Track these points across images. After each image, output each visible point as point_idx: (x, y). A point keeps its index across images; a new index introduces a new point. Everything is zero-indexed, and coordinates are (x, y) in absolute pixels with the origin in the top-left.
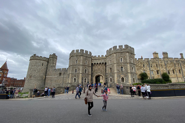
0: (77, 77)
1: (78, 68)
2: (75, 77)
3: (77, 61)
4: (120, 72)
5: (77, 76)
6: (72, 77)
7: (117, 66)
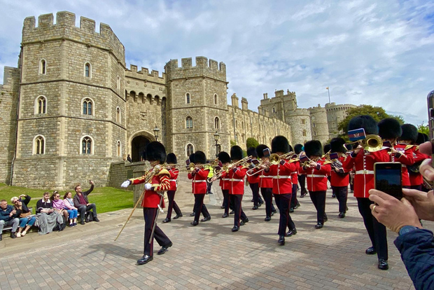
0: (97, 135)
1: (99, 99)
2: (88, 132)
3: (88, 65)
4: (213, 129)
5: (98, 129)
6: (73, 134)
7: (208, 113)
